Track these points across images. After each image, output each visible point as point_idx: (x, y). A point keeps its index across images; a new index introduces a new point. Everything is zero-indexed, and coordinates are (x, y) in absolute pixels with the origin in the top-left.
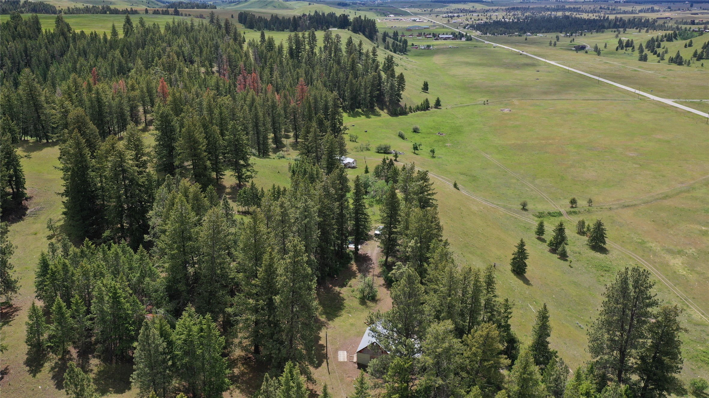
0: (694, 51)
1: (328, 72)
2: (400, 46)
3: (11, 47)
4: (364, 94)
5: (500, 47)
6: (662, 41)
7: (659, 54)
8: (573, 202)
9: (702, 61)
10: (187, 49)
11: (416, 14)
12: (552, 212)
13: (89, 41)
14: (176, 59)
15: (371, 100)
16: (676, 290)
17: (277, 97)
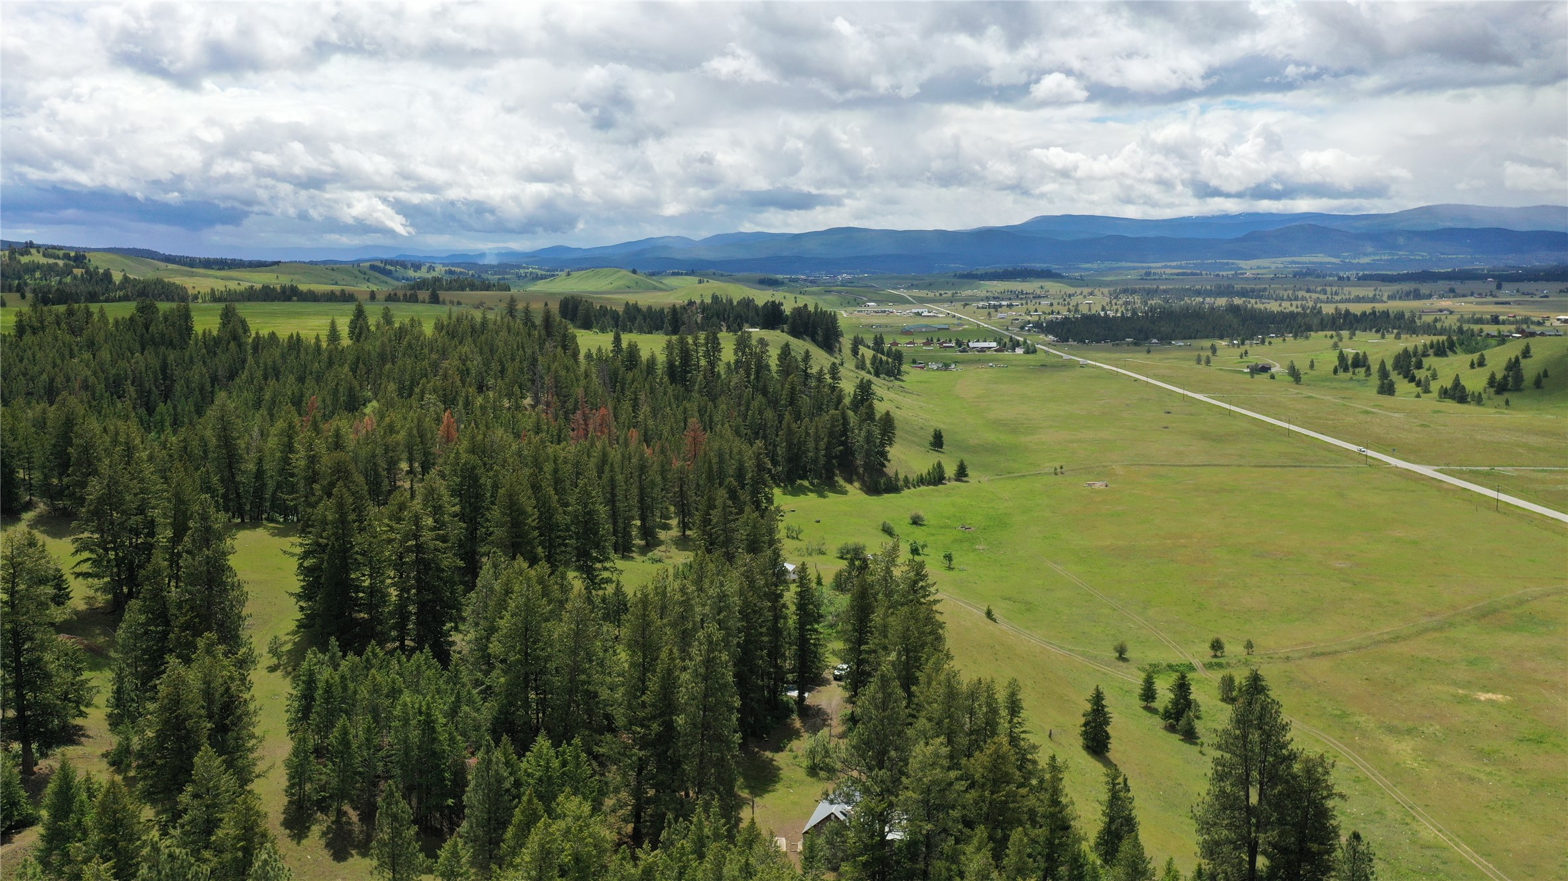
0: (1488, 375)
1: (742, 408)
2: (887, 362)
3: (137, 363)
4: (814, 450)
5: (1094, 367)
6: (1425, 355)
7: (1420, 380)
8: (1217, 646)
9: (1506, 395)
10: (476, 363)
11: (921, 301)
12: (1174, 664)
13: (286, 350)
14: (459, 383)
15: (828, 462)
16: (1396, 793)
17: (648, 452)
